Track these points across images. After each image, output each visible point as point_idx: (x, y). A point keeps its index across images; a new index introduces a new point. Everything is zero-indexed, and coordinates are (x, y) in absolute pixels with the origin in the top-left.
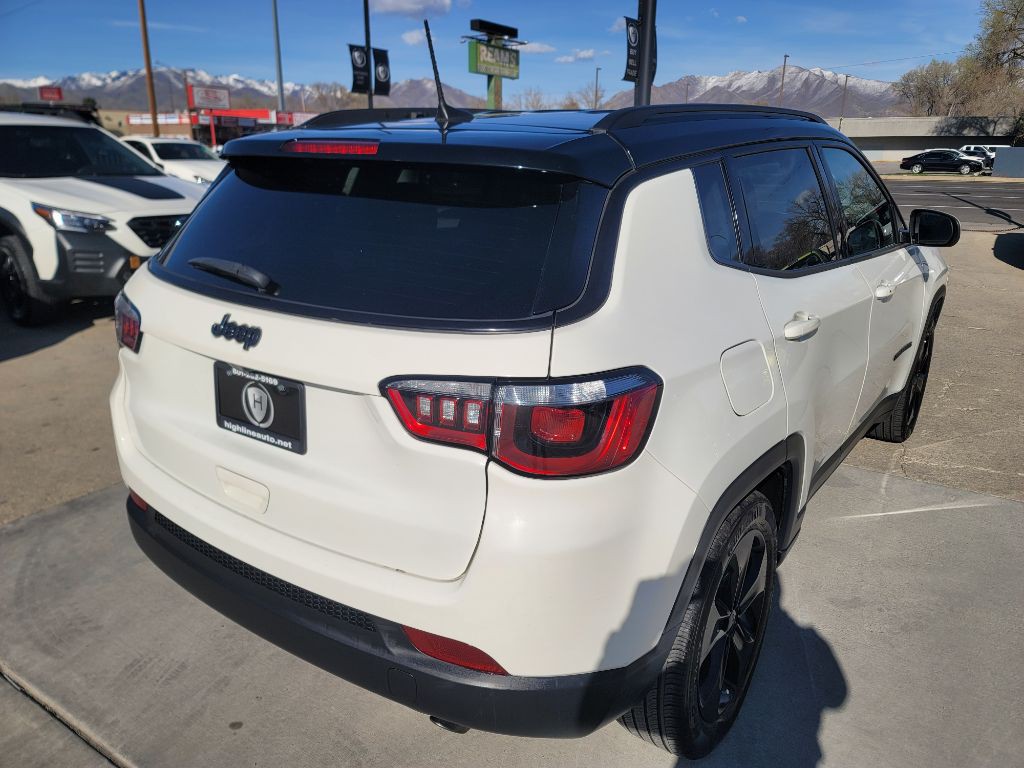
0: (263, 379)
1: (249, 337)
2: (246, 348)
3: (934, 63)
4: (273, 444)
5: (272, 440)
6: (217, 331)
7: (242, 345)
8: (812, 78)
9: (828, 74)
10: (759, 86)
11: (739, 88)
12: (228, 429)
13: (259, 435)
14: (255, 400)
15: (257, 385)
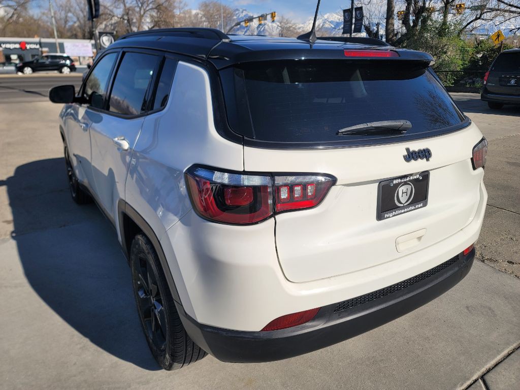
0: (412, 178)
1: (425, 154)
2: (428, 160)
4: (414, 209)
5: (413, 207)
6: (407, 159)
12: (387, 218)
13: (406, 210)
14: (403, 193)
15: (406, 183)
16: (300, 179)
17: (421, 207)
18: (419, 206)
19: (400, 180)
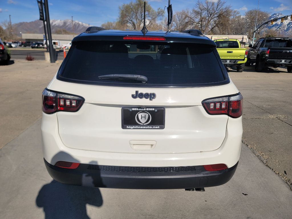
0: (148, 109)
3: (108, 22)
5: (151, 127)
6: (134, 97)
7: (149, 99)
8: (76, 24)
9: (80, 23)
10: (62, 24)
11: (55, 25)
12: (128, 129)
13: (144, 127)
14: (142, 117)
15: (143, 112)
16: (69, 97)
17: (158, 129)
18: (157, 127)
19: (137, 109)
